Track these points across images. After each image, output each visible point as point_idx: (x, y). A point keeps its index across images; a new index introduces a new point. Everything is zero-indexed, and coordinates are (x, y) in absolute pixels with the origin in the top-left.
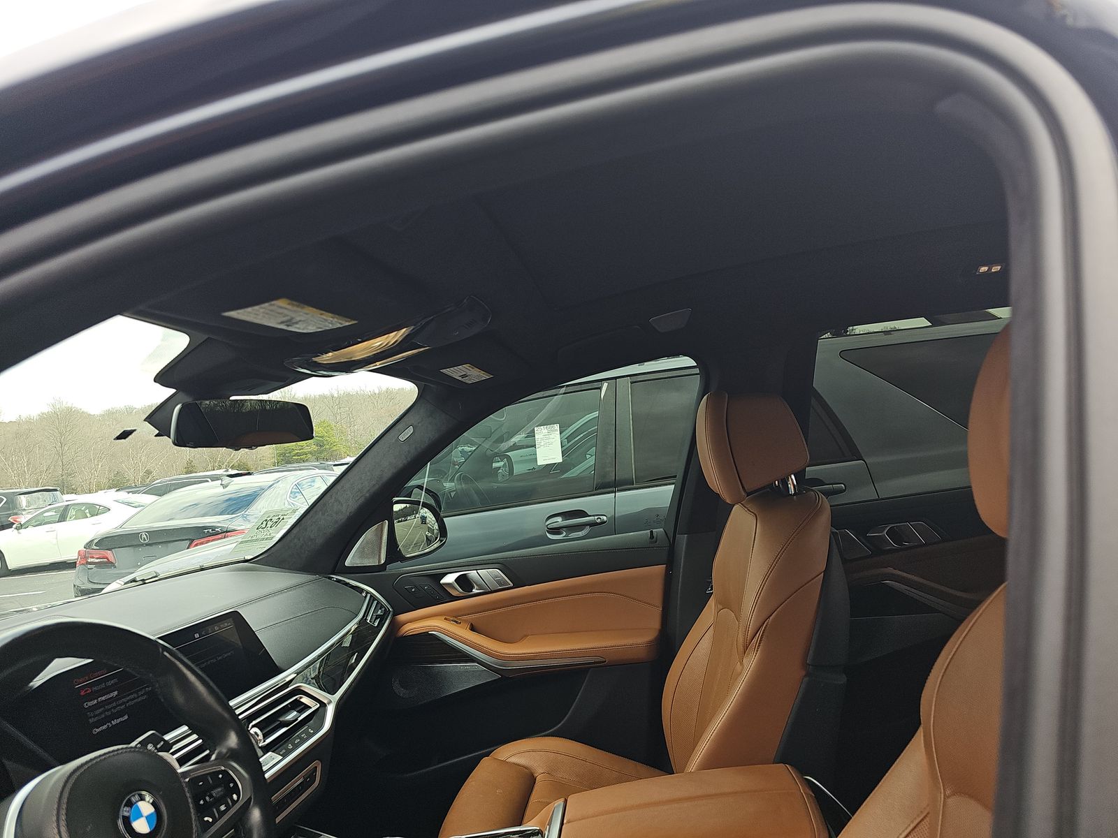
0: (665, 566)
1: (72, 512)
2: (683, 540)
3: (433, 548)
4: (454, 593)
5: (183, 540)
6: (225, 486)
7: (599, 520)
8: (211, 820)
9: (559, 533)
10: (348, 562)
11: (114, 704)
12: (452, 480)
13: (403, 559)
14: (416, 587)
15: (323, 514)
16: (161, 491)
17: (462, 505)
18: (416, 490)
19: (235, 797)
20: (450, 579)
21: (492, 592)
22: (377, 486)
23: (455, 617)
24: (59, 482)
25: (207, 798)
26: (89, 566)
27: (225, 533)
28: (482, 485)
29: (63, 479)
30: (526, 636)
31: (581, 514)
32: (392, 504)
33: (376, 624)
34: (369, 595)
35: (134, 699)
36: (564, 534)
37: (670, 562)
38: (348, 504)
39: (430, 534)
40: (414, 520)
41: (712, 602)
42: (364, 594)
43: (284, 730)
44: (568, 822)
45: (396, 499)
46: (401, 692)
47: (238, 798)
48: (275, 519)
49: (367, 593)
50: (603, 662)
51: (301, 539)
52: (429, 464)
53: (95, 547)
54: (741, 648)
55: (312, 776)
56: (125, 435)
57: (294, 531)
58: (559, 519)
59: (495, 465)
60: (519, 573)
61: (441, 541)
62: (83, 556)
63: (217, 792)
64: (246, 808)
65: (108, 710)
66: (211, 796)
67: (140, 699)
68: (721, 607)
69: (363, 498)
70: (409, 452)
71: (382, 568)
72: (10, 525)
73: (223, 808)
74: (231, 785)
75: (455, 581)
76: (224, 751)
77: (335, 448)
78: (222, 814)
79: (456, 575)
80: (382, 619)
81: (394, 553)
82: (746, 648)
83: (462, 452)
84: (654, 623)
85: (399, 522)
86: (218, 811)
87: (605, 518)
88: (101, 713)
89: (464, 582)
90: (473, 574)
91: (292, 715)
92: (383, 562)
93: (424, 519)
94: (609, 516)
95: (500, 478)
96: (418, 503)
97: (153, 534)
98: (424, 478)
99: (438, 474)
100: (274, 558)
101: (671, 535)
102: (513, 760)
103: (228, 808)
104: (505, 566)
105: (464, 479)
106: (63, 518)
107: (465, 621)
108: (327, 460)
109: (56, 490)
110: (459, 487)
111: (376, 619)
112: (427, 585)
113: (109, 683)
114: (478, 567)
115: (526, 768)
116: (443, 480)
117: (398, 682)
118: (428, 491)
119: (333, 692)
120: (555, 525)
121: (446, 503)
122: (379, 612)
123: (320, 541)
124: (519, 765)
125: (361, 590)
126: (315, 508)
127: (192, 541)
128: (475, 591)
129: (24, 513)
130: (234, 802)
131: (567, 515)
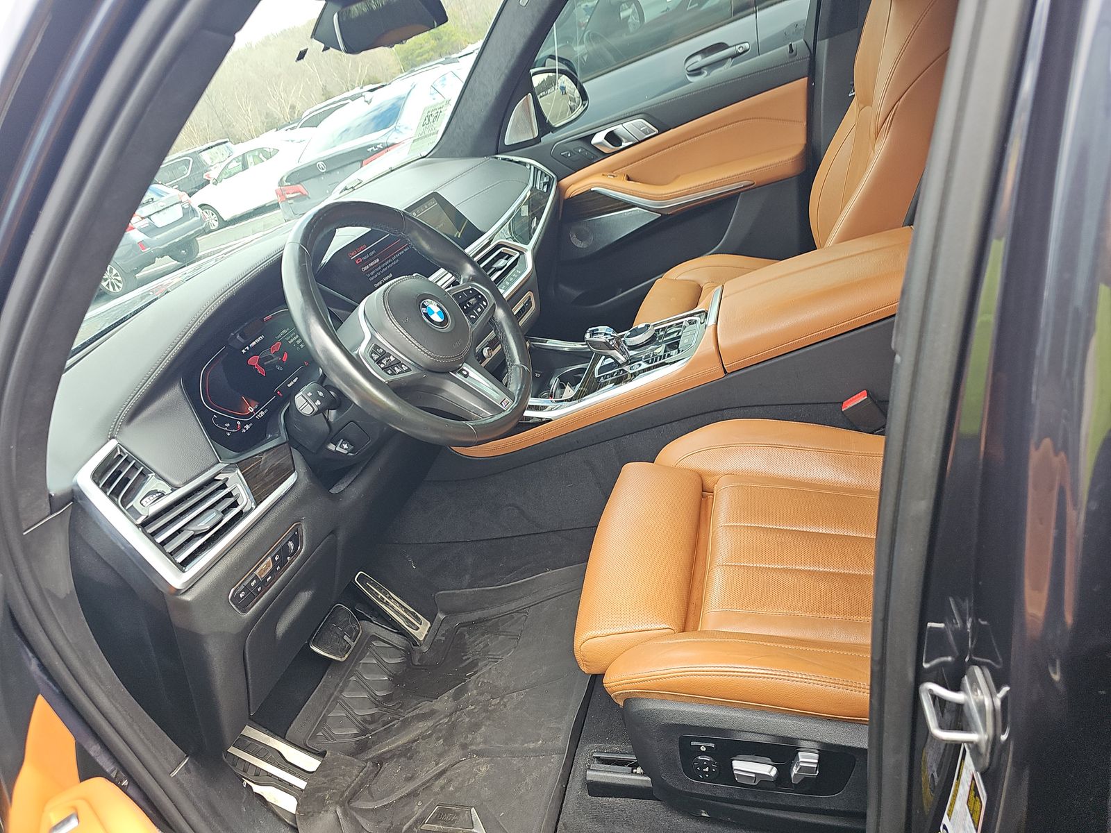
0: (806, 78)
1: (250, 160)
2: (823, 45)
3: (578, 114)
4: (606, 151)
5: (353, 162)
6: (368, 102)
7: (741, 49)
8: (474, 317)
9: (700, 74)
10: (507, 142)
11: (380, 268)
12: (581, 43)
13: (554, 129)
14: (571, 152)
15: (473, 100)
16: (314, 122)
17: (598, 66)
18: (549, 60)
19: (485, 303)
20: (599, 138)
21: (640, 142)
22: (513, 61)
23: (611, 171)
24: (224, 134)
25: (468, 305)
26: (289, 202)
27: (387, 147)
28: (616, 41)
29: (225, 131)
30: (678, 176)
31: (721, 46)
32: (530, 77)
33: (545, 190)
34: (532, 167)
35: (391, 263)
36: (706, 73)
37: (812, 73)
38: (492, 85)
39: (572, 104)
40: (554, 92)
41: (854, 103)
42: (528, 167)
43: (500, 273)
44: (725, 297)
45: (532, 71)
46: (580, 244)
47: (487, 303)
48: (434, 113)
49: (530, 165)
50: (752, 184)
51: (462, 129)
52: (554, 24)
53: (286, 184)
54: (873, 136)
55: (529, 302)
56: (302, 55)
57: (453, 122)
58: (698, 58)
59: (623, 15)
60: (662, 119)
61: (584, 105)
62: (281, 194)
63: (472, 301)
64: (493, 310)
65: (378, 271)
66: (469, 303)
67: (395, 263)
68: (861, 106)
69: (503, 76)
70: (533, 16)
71: (537, 140)
72: (208, 182)
73: (479, 310)
74: (480, 296)
75: (605, 138)
76: (467, 277)
77: (454, 38)
78: (480, 313)
79: (604, 133)
80: (549, 184)
81: (545, 126)
82: (877, 134)
83: (586, 9)
84: (800, 140)
85: (541, 97)
86: (477, 312)
87: (747, 45)
88: (374, 274)
89: (613, 138)
90: (619, 129)
91: (501, 263)
92: (536, 135)
93: (563, 88)
94: (752, 42)
95: (631, 29)
96: (554, 71)
97: (327, 161)
98: (552, 46)
99: (566, 40)
100: (445, 150)
101: (811, 44)
102: (680, 278)
103: (483, 310)
104: (648, 115)
105: (593, 38)
106: (245, 167)
107: (621, 174)
108: (450, 54)
109: (226, 142)
110: (590, 49)
111: (544, 185)
112: (580, 148)
113: (371, 254)
114: (622, 121)
115: (693, 281)
116: (572, 45)
117: (575, 236)
118: (561, 60)
119: (527, 243)
120: (695, 66)
121: (581, 69)
122: (545, 180)
123: (478, 126)
124: (687, 280)
125: (525, 164)
126: (464, 96)
127: (362, 161)
128: (624, 144)
129: (211, 168)
130: (485, 307)
131: (706, 51)
